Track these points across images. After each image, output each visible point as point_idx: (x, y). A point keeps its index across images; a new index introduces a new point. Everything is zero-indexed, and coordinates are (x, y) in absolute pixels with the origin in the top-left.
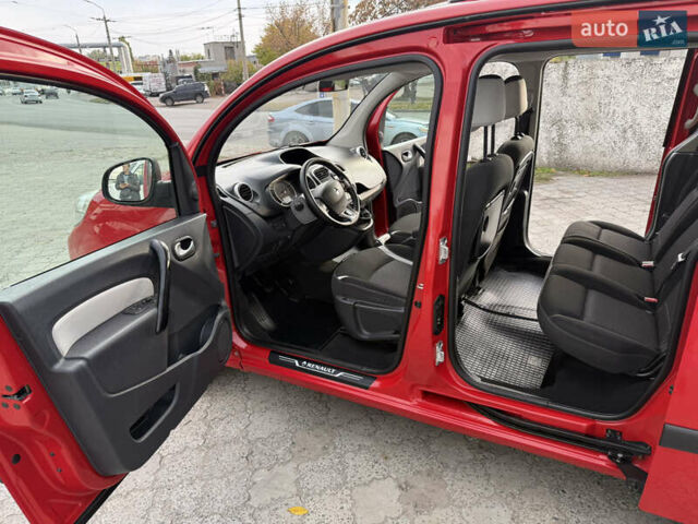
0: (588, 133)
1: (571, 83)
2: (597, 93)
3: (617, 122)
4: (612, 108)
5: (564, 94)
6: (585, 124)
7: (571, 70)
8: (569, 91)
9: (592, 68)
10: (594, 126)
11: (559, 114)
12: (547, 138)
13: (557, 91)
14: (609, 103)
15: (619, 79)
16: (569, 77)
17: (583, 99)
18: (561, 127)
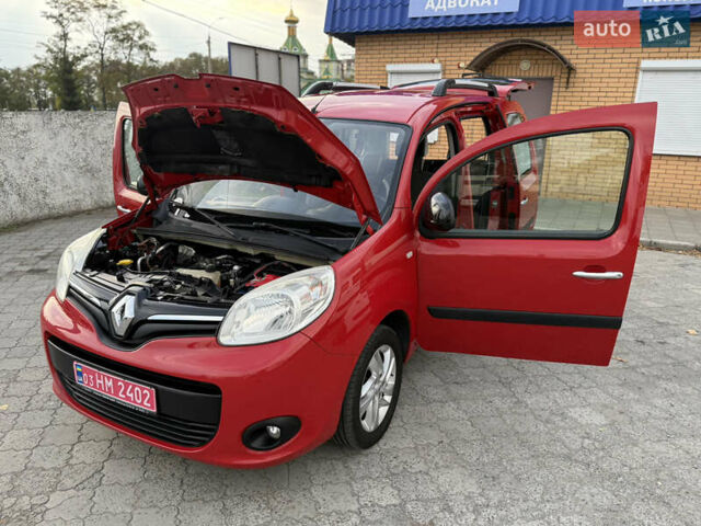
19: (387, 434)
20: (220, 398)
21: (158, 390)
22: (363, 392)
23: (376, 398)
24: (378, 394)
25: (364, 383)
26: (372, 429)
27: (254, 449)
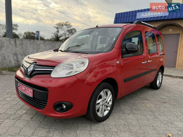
1: (17, 44)
2: (24, 47)
5: (16, 47)
11: (16, 52)
12: (13, 59)
13: (14, 46)
14: (27, 50)
15: (29, 44)
16: (17, 42)
17: (21, 49)
18: (17, 56)
20: (48, 93)
21: (33, 90)
22: (98, 102)
23: (104, 106)
24: (104, 105)
25: (99, 99)
26: (101, 116)
27: (57, 111)
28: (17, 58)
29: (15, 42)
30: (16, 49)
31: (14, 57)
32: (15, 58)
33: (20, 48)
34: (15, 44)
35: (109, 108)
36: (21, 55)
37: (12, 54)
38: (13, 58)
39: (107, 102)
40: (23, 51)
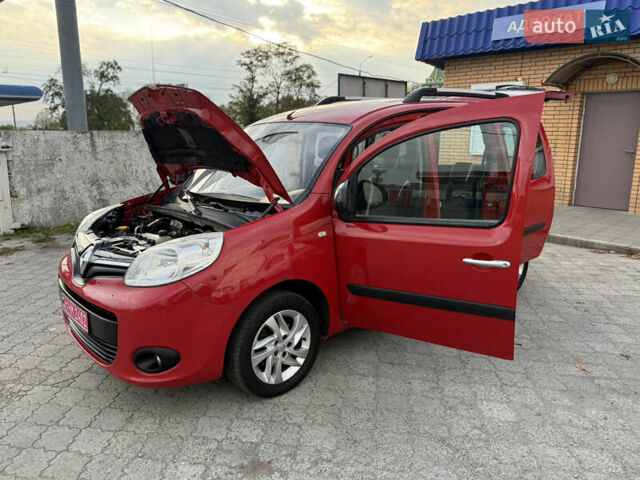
0: (121, 189)
1: (99, 150)
2: (121, 157)
3: (140, 179)
4: (134, 168)
5: (96, 159)
6: (118, 181)
7: (96, 139)
8: (99, 156)
9: (112, 137)
10: (125, 183)
11: (95, 175)
12: (89, 197)
13: (89, 156)
14: (131, 165)
15: (134, 146)
16: (97, 144)
17: (112, 162)
18: (100, 187)
19: (293, 391)
20: (117, 326)
21: (89, 315)
22: (257, 345)
23: (279, 355)
24: (281, 353)
25: (261, 338)
26: (273, 381)
27: (143, 371)
28: (101, 193)
29: (93, 144)
30: (95, 165)
31: (90, 191)
32: (95, 193)
33: (107, 162)
34: (91, 150)
35: (301, 361)
36: (113, 183)
37: (84, 183)
38: (87, 194)
39: (289, 344)
40: (116, 170)
